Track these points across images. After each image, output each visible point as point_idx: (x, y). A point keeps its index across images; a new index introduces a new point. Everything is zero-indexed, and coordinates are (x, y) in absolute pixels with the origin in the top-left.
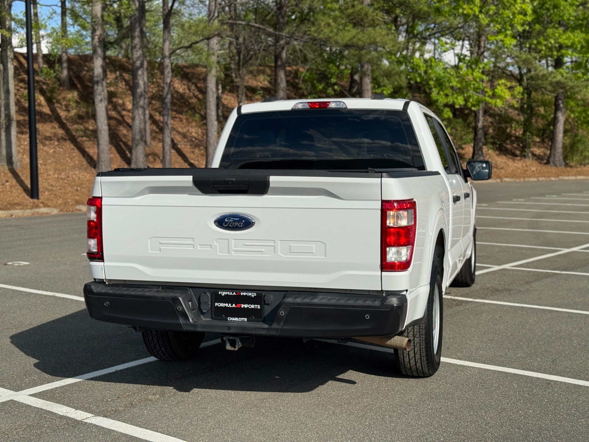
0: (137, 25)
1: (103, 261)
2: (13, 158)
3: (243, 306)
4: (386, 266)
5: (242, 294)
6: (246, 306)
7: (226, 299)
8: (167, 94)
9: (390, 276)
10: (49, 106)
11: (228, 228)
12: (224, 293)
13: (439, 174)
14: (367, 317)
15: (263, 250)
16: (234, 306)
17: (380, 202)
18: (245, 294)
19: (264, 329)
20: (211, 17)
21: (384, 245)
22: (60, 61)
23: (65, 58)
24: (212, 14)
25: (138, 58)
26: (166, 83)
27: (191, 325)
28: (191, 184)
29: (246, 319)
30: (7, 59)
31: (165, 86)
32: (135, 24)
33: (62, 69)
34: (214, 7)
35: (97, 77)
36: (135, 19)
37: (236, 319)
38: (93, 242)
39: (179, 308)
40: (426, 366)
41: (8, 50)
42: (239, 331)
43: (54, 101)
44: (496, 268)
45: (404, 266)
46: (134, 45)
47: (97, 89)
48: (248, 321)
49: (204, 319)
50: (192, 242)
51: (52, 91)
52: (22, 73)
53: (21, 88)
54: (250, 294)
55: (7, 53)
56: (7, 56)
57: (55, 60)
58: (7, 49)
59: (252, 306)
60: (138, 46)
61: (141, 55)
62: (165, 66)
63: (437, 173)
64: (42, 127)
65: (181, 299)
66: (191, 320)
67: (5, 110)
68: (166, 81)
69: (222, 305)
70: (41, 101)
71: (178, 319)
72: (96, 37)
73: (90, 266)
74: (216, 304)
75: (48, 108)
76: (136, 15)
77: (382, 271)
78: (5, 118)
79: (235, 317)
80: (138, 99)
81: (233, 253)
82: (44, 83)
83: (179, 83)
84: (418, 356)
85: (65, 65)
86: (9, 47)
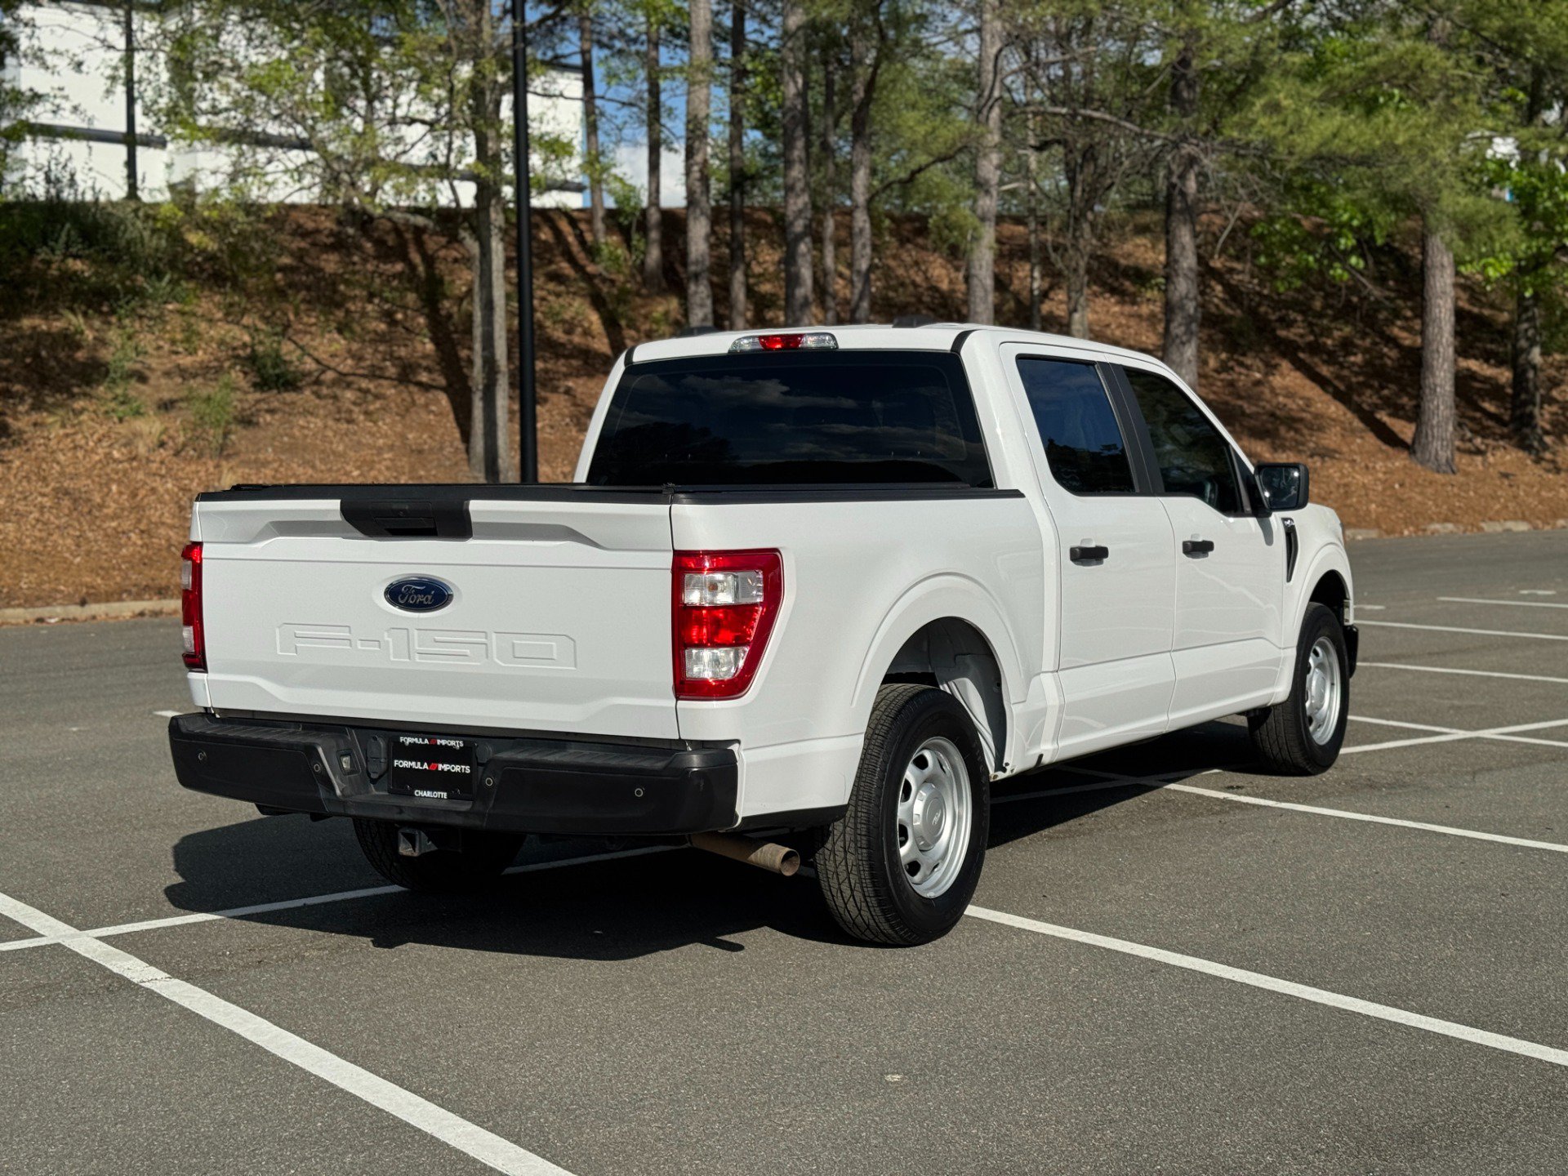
0: (799, 132)
1: (205, 670)
2: (500, 461)
3: (440, 767)
4: (687, 688)
5: (439, 742)
6: (446, 767)
7: (413, 753)
8: (861, 298)
9: (693, 710)
10: (609, 335)
11: (408, 606)
12: (409, 740)
13: (1021, 495)
14: (639, 792)
15: (468, 652)
16: (426, 766)
17: (671, 555)
18: (444, 742)
19: (459, 813)
20: (983, 101)
21: (681, 644)
22: (643, 227)
23: (654, 217)
24: (986, 93)
25: (800, 211)
26: (859, 272)
27: (338, 801)
28: (338, 517)
29: (444, 795)
30: (489, 230)
31: (855, 279)
32: (793, 131)
33: (647, 244)
34: (991, 77)
35: (697, 262)
36: (793, 117)
37: (428, 794)
38: (188, 633)
39: (317, 768)
40: (882, 919)
41: (492, 210)
42: (416, 817)
43: (623, 323)
44: (1461, 734)
45: (733, 688)
46: (790, 181)
47: (696, 293)
48: (449, 797)
49: (375, 792)
50: (346, 635)
51: (623, 297)
52: (559, 259)
53: (549, 292)
54: (452, 743)
55: (488, 215)
56: (490, 224)
57: (630, 224)
58: (489, 205)
59: (457, 768)
60: (800, 185)
61: (806, 204)
62: (857, 230)
63: (1016, 494)
64: (584, 385)
65: (320, 750)
66: (338, 792)
67: (484, 349)
68: (856, 267)
69: (406, 764)
70: (591, 323)
71: (317, 791)
72: (696, 168)
73: (187, 681)
74: (396, 763)
75: (606, 340)
76: (795, 107)
77: (678, 699)
78: (484, 366)
79: (427, 789)
80: (798, 314)
81: (417, 658)
82: (604, 280)
83: (943, 267)
84: (858, 895)
85: (654, 235)
86: (493, 202)
